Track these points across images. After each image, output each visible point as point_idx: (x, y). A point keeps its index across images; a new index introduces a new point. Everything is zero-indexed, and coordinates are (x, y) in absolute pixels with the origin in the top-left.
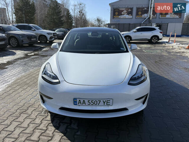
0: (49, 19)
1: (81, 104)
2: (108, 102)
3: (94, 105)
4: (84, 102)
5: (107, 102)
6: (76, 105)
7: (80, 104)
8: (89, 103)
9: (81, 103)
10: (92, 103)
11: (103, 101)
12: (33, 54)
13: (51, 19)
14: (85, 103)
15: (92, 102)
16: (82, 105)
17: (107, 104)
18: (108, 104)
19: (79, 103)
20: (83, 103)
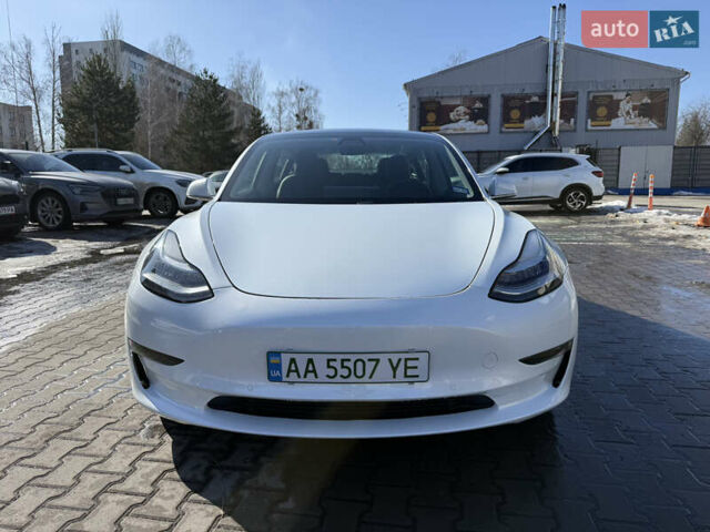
0: (188, 141)
1: (299, 376)
2: (410, 364)
3: (352, 378)
4: (310, 368)
5: (406, 368)
6: (278, 379)
7: (293, 376)
8: (332, 372)
9: (297, 371)
10: (345, 372)
11: (390, 360)
12: (120, 250)
13: (195, 141)
14: (314, 371)
15: (343, 367)
16: (302, 379)
17: (406, 376)
18: (410, 372)
19: (289, 371)
20: (307, 371)
